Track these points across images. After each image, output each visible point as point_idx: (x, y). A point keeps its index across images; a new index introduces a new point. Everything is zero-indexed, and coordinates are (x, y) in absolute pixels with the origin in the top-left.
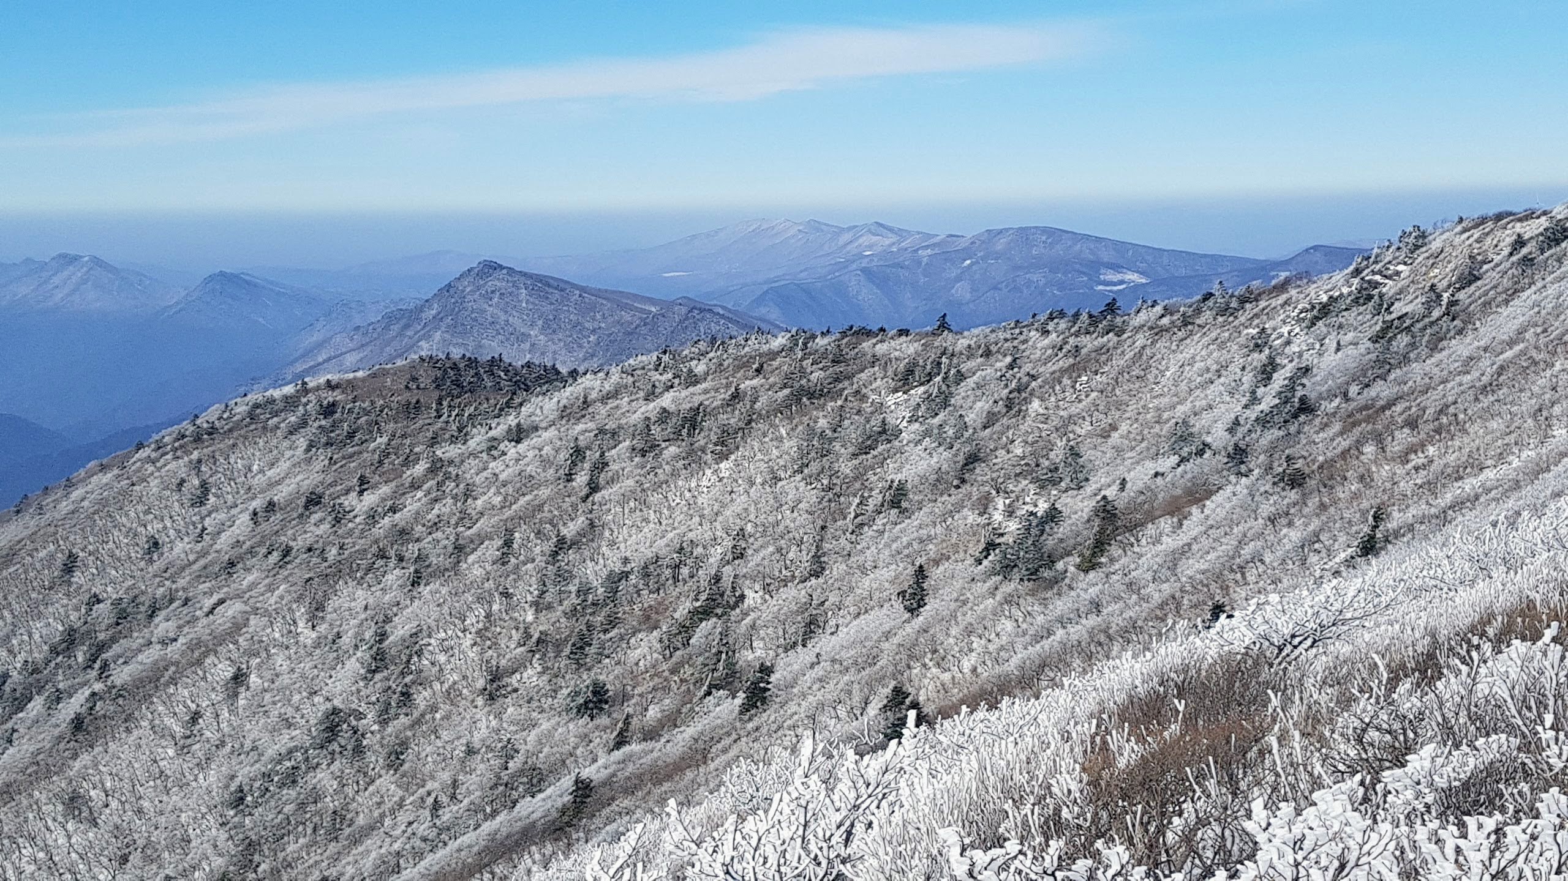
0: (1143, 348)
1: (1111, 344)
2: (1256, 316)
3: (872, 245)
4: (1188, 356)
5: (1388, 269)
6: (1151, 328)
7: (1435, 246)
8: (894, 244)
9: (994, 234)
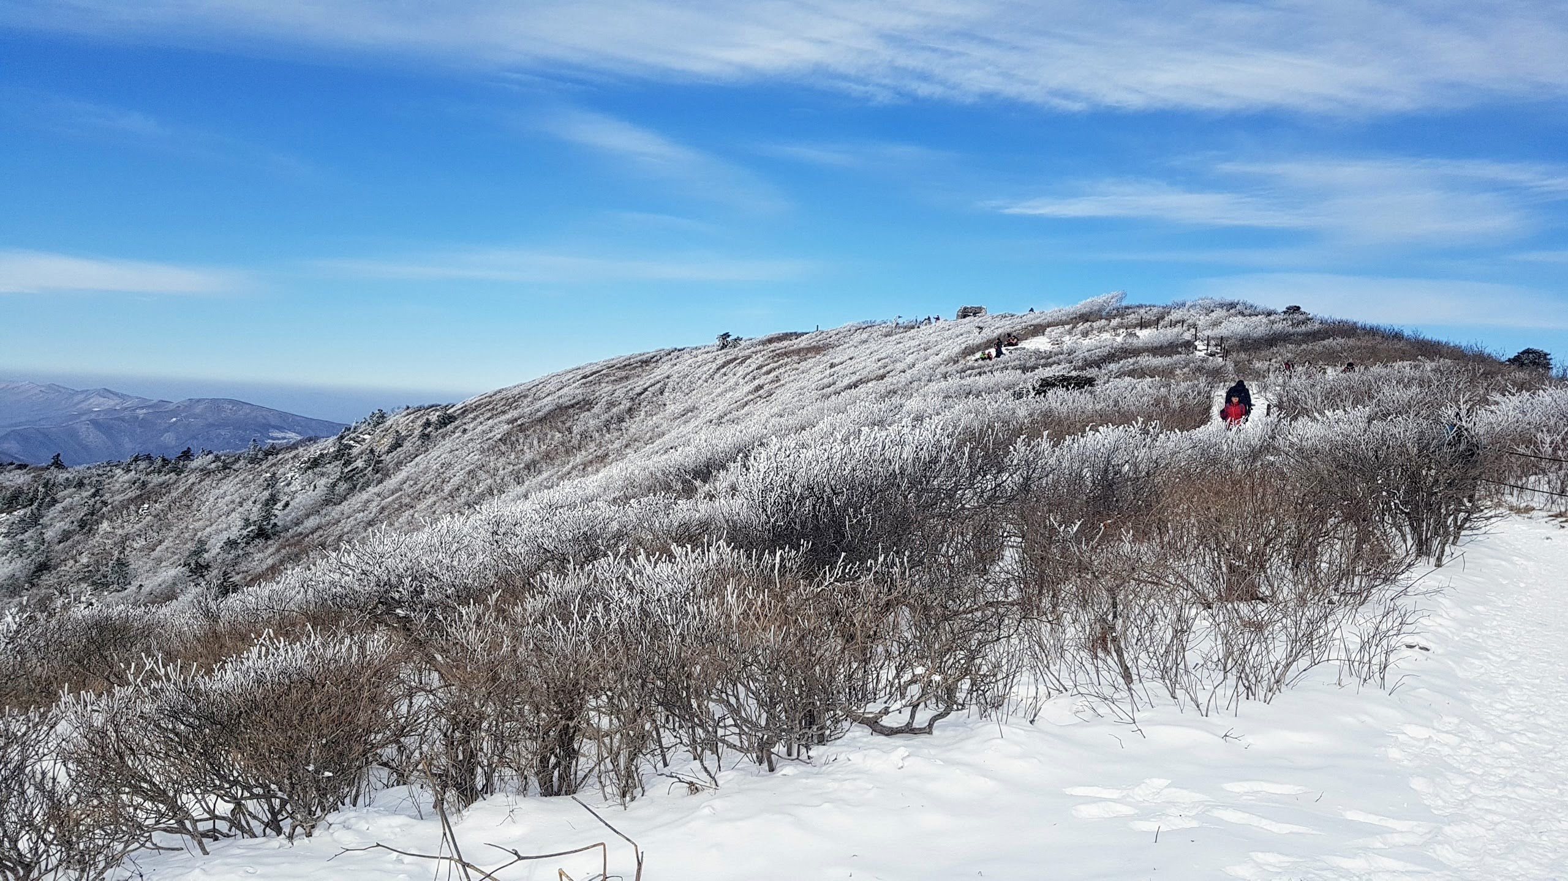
0: (193, 484)
1: (171, 481)
2: (274, 465)
3: (99, 404)
4: (222, 491)
5: (358, 437)
6: (202, 470)
7: (388, 423)
8: (117, 404)
9: (193, 402)
